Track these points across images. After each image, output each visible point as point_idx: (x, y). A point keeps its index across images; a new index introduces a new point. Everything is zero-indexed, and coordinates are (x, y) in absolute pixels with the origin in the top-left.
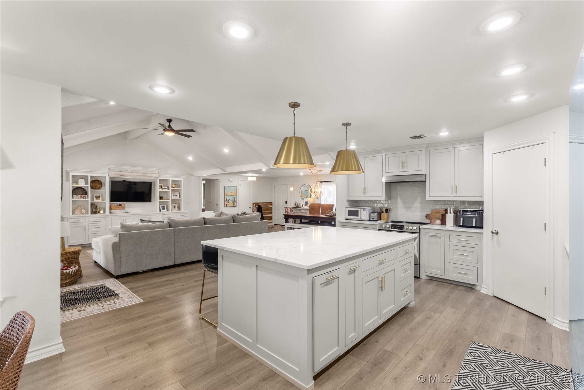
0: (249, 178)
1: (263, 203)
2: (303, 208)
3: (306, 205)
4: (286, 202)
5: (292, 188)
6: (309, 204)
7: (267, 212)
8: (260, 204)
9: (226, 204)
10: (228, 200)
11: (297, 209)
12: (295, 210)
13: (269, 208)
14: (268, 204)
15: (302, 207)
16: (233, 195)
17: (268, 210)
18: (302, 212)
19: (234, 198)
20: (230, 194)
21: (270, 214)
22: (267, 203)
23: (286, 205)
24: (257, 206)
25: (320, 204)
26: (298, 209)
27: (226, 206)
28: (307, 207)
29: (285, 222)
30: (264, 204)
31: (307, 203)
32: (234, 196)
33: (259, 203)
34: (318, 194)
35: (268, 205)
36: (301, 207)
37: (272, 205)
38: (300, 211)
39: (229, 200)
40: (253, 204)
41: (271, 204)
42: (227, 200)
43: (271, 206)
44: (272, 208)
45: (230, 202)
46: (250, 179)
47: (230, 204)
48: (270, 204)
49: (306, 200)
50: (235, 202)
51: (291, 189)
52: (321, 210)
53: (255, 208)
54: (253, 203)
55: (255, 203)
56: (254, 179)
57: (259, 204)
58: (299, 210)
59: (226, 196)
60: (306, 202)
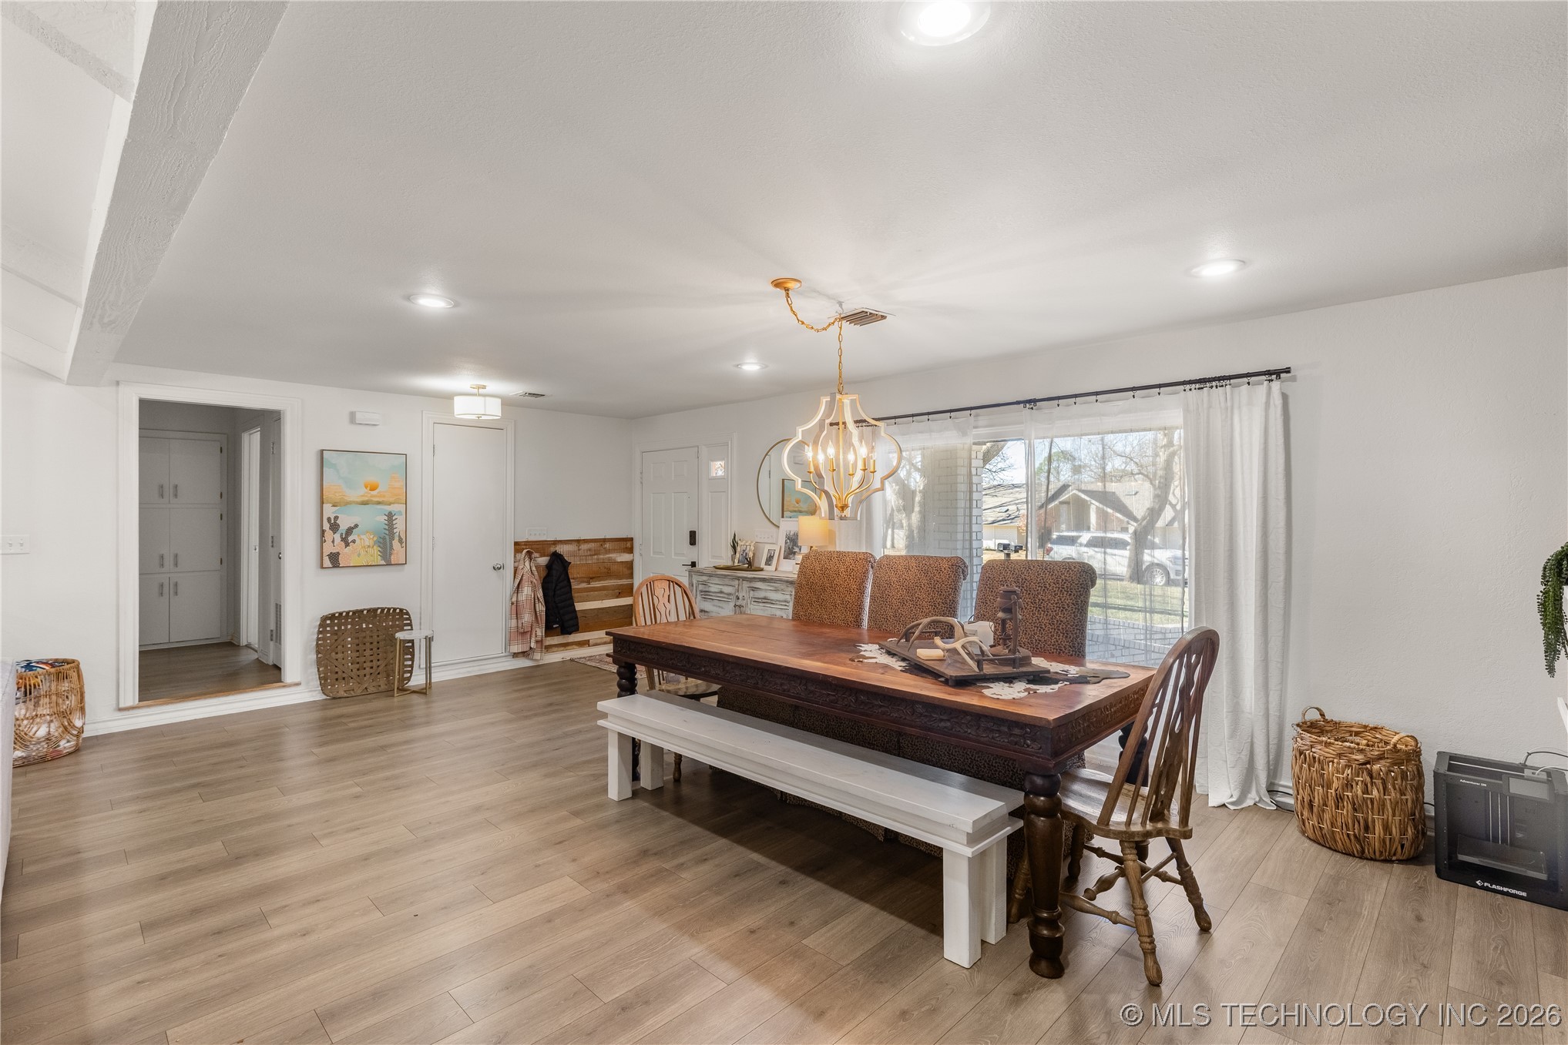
0: (458, 401)
1: (578, 541)
2: (769, 571)
3: (790, 553)
4: (693, 538)
5: (723, 463)
6: (805, 550)
7: (604, 588)
8: (561, 549)
9: (326, 552)
10: (343, 528)
11: (738, 578)
12: (727, 581)
13: (614, 568)
14: (607, 545)
15: (766, 568)
16: (379, 503)
17: (608, 574)
18: (761, 594)
19: (390, 516)
20: (358, 493)
21: (619, 595)
22: (605, 540)
23: (691, 553)
24: (543, 561)
25: (866, 559)
26: (744, 579)
27: (327, 563)
28: (790, 568)
29: (620, 685)
30: (584, 547)
31: (792, 545)
32: (388, 508)
33: (555, 543)
34: (849, 486)
35: (608, 551)
36: (763, 565)
37: (631, 550)
38: (754, 589)
39: (350, 531)
40: (518, 546)
41: (626, 544)
42: (334, 527)
43: (625, 557)
44: (630, 565)
45: (363, 540)
46: (464, 409)
47: (364, 547)
48: (623, 545)
49: (787, 526)
50: (396, 543)
51: (718, 469)
52: (873, 598)
53: (526, 566)
54: (516, 544)
55: (527, 543)
56: (493, 410)
57: (552, 549)
58: (746, 584)
59: (327, 507)
60: (788, 537)
